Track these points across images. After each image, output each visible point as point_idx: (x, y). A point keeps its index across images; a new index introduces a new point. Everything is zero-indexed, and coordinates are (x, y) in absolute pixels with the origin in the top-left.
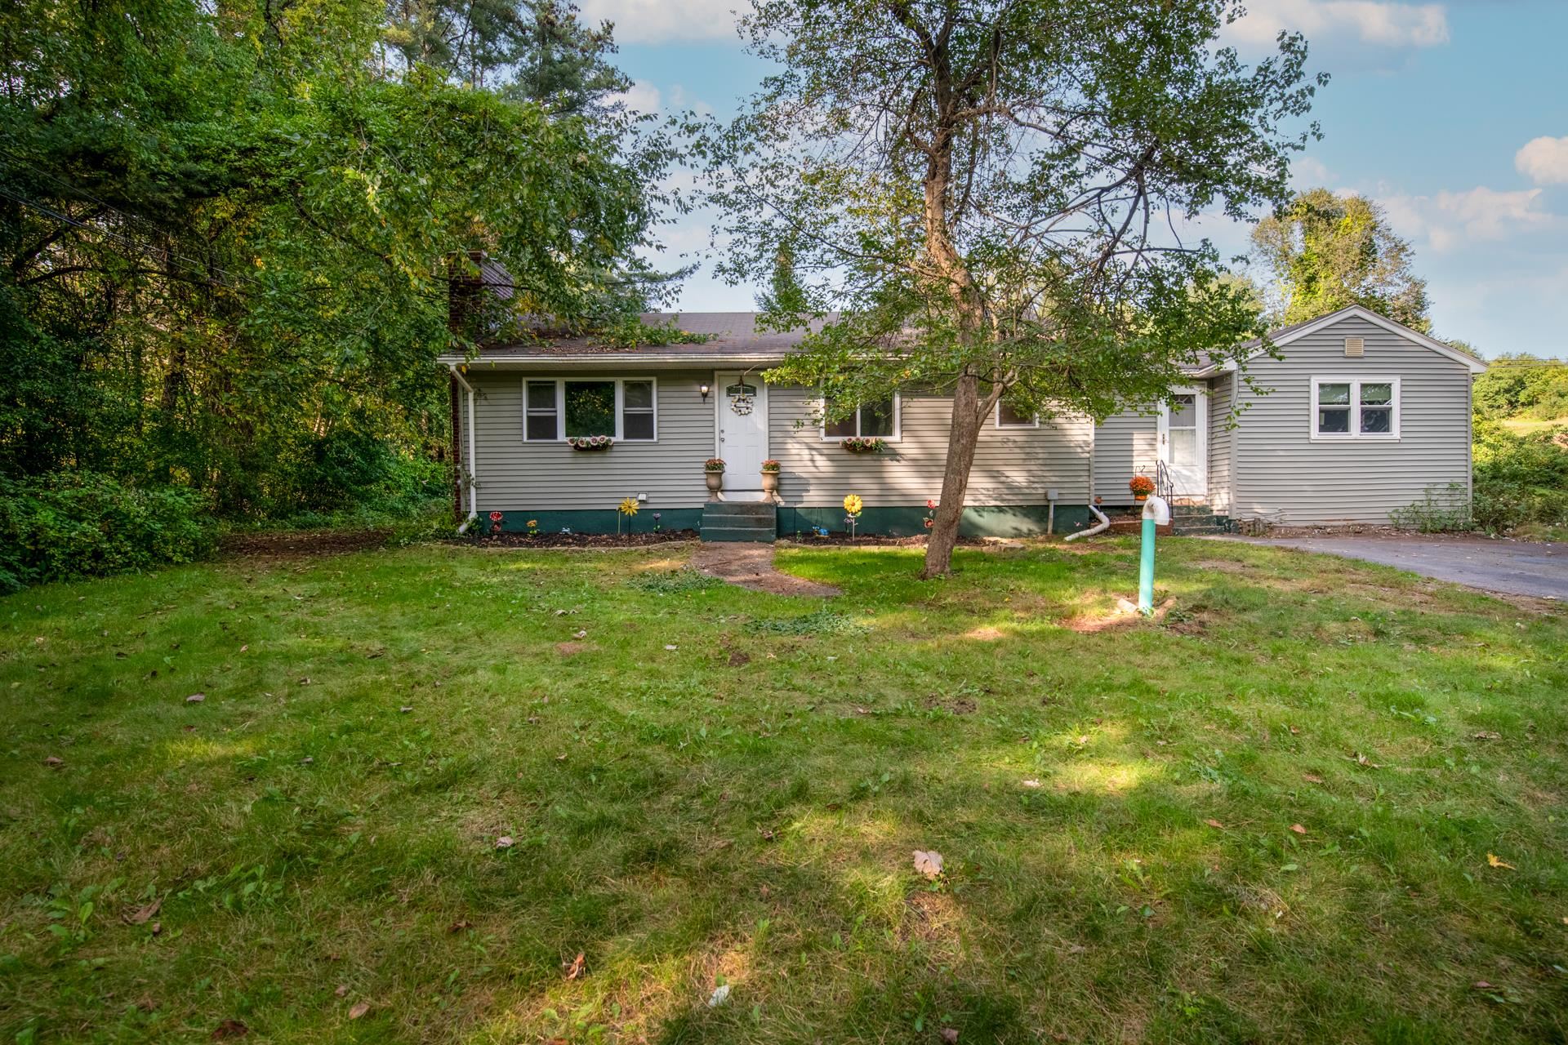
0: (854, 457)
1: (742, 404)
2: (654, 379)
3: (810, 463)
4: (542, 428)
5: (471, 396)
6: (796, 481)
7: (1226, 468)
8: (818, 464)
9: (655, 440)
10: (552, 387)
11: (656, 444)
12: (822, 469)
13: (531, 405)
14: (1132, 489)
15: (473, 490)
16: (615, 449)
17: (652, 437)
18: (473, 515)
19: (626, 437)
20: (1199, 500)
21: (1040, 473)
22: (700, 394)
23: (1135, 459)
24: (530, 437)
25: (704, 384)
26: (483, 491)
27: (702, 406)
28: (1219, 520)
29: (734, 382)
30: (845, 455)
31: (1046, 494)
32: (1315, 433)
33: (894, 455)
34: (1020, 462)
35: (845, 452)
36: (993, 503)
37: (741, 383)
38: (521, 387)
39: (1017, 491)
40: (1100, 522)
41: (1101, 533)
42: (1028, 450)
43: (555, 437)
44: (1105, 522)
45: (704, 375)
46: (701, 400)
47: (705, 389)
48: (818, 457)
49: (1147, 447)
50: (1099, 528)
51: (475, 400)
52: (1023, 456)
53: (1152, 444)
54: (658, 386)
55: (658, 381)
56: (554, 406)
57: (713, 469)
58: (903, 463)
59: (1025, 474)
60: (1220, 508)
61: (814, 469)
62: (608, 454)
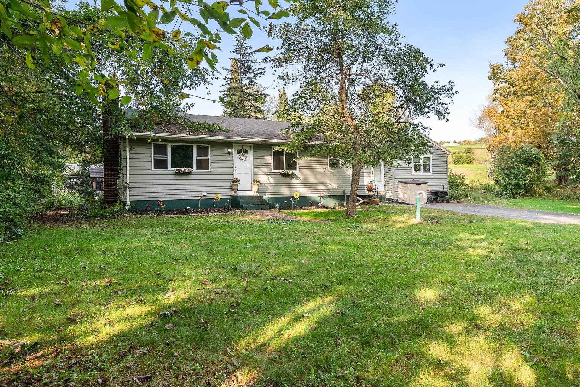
0: (284, 178)
1: (243, 157)
2: (209, 145)
3: (267, 180)
4: (160, 164)
5: (128, 149)
6: (263, 187)
7: (391, 182)
8: (270, 180)
9: (210, 170)
10: (165, 147)
11: (210, 172)
12: (272, 182)
13: (155, 154)
14: (367, 189)
15: (128, 191)
16: (193, 174)
17: (208, 169)
18: (128, 203)
19: (197, 169)
20: (382, 193)
21: (341, 184)
22: (227, 152)
23: (365, 179)
24: (155, 168)
25: (230, 148)
26: (132, 192)
27: (228, 157)
28: (389, 199)
29: (240, 148)
30: (280, 177)
31: (344, 191)
32: (413, 172)
33: (296, 177)
34: (336, 180)
35: (280, 176)
36: (328, 195)
37: (243, 148)
38: (151, 146)
39: (335, 190)
40: (360, 201)
41: (361, 204)
42: (338, 176)
43: (167, 168)
44: (362, 201)
45: (229, 144)
46: (228, 154)
47: (230, 150)
48: (270, 178)
49: (367, 175)
50: (360, 203)
51: (129, 151)
52: (336, 178)
53: (369, 174)
54: (211, 148)
55: (211, 146)
56: (166, 155)
57: (235, 182)
58: (300, 180)
59: (337, 184)
60: (389, 195)
61: (269, 182)
62: (190, 176)
